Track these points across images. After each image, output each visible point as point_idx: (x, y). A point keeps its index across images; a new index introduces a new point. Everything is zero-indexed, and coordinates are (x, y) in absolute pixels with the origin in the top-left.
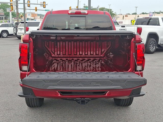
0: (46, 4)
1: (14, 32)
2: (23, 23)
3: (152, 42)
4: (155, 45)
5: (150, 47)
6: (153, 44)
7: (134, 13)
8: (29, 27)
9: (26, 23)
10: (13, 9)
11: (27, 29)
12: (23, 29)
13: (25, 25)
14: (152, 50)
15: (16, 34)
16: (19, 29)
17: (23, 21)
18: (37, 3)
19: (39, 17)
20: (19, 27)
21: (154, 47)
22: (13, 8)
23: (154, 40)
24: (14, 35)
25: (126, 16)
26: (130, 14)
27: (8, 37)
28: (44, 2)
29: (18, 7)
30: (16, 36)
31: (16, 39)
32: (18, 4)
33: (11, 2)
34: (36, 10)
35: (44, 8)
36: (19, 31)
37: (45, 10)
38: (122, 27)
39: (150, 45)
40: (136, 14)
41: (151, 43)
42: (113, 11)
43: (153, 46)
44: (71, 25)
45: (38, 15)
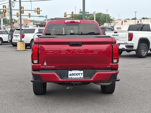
0: (40, 10)
1: (9, 39)
2: (19, 30)
3: (144, 47)
4: (146, 49)
5: (142, 51)
6: (145, 49)
7: (134, 18)
8: (25, 34)
9: (22, 30)
10: (5, 16)
11: (23, 36)
12: (19, 36)
13: (21, 32)
14: (144, 54)
15: (11, 41)
16: (14, 36)
17: (20, 28)
18: (31, 10)
19: (32, 23)
20: (14, 34)
21: (145, 52)
22: (5, 14)
23: (145, 45)
24: (9, 42)
25: (125, 21)
26: (129, 19)
27: (2, 44)
28: (38, 8)
29: (12, 14)
30: (11, 43)
31: (10, 46)
32: (12, 11)
33: (4, 9)
34: (30, 16)
35: (38, 14)
36: (14, 38)
37: (39, 16)
38: (115, 33)
39: (142, 50)
40: (135, 19)
41: (142, 48)
42: (110, 17)
43: (145, 50)
44: (67, 31)
45: (31, 21)
